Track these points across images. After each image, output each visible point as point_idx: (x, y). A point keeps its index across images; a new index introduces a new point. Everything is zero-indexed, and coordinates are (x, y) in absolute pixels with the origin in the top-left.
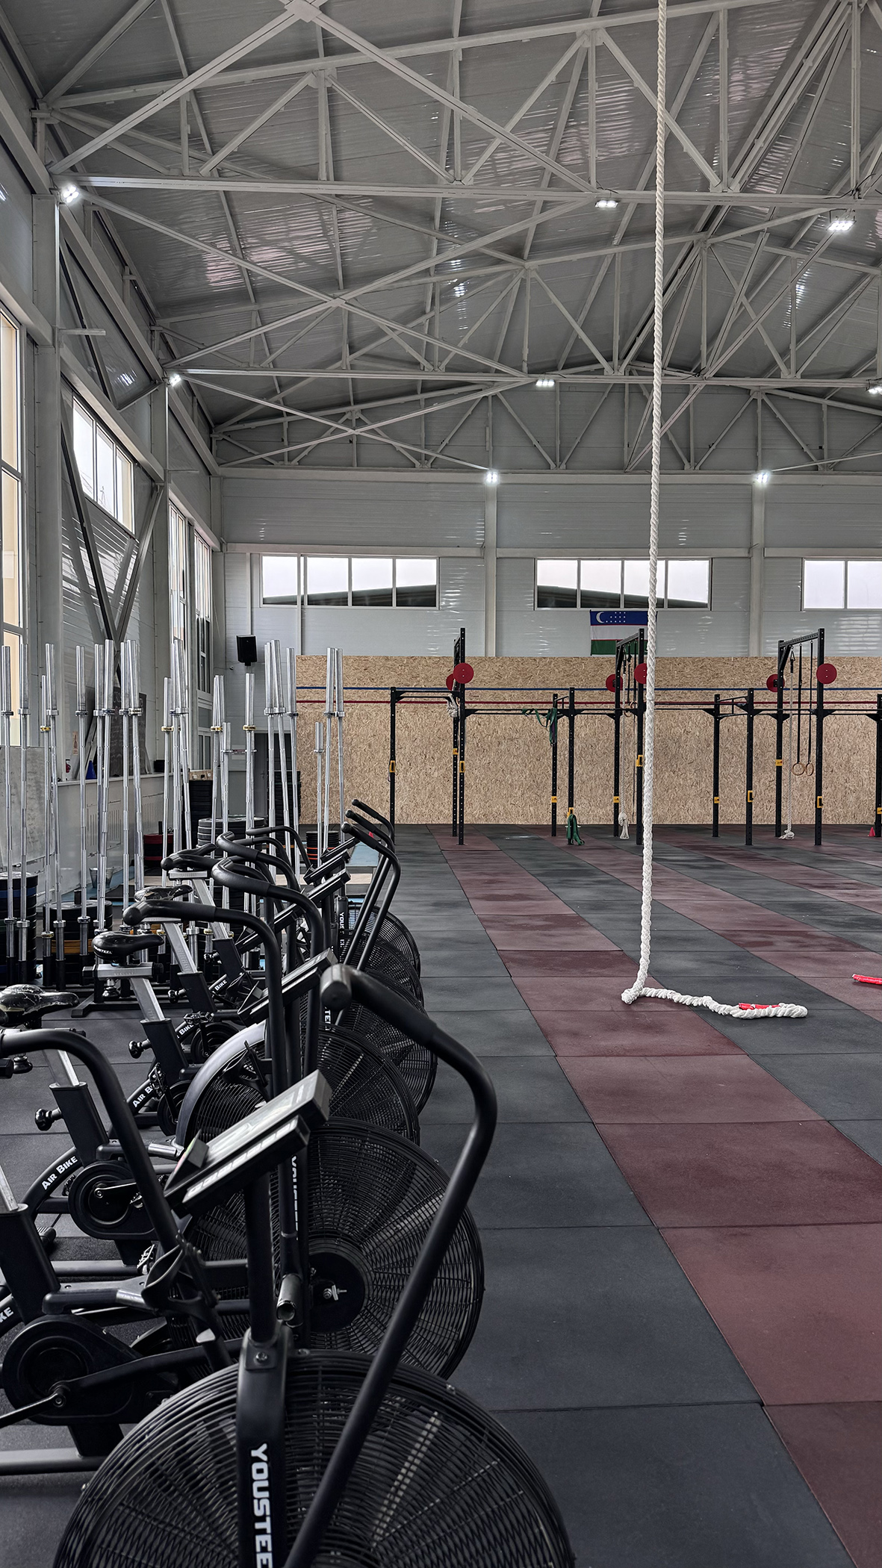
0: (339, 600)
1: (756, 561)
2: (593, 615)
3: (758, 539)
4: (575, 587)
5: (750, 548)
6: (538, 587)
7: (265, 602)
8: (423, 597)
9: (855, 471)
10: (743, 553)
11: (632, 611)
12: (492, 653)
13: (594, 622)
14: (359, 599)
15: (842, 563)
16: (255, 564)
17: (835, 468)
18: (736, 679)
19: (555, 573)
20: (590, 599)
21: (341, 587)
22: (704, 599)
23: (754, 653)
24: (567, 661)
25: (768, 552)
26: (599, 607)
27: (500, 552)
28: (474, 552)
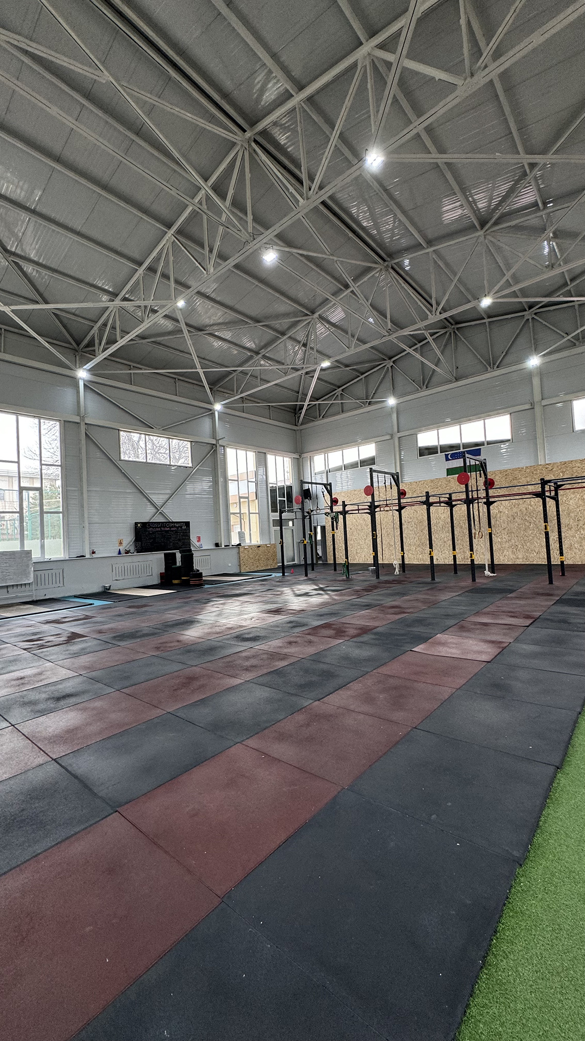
1: (538, 409)
2: (447, 456)
3: (537, 397)
4: (436, 444)
5: (532, 403)
6: (419, 448)
7: (315, 474)
8: (371, 461)
10: (527, 406)
11: (475, 449)
13: (447, 459)
14: (346, 467)
16: (311, 459)
18: (528, 479)
19: (426, 439)
20: (444, 449)
21: (340, 464)
22: (509, 437)
23: (541, 462)
24: (432, 481)
25: (544, 403)
26: (452, 451)
27: (399, 435)
28: (388, 437)
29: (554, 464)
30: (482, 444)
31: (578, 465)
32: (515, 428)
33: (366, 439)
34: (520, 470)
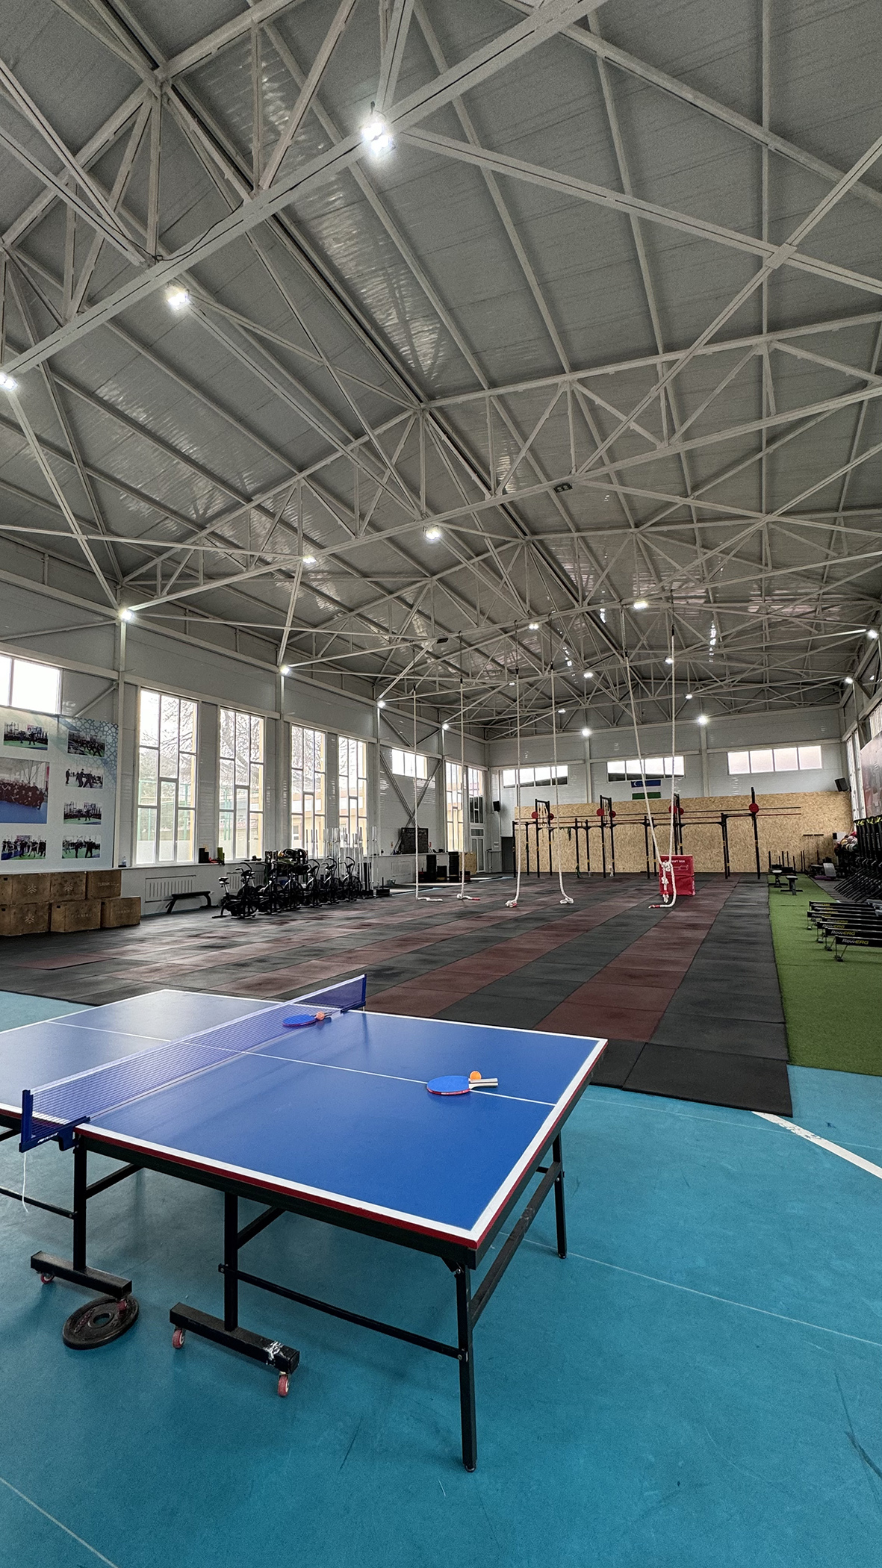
0: (531, 785)
1: (704, 755)
2: (632, 783)
3: (704, 747)
4: (623, 772)
5: (700, 751)
6: (609, 774)
7: (504, 787)
8: (563, 781)
9: (749, 712)
10: (697, 752)
11: (654, 781)
12: (590, 802)
13: (633, 786)
14: (538, 784)
15: (747, 752)
16: (500, 773)
17: (739, 712)
18: (697, 807)
19: (615, 767)
20: (631, 777)
21: (531, 780)
22: (683, 774)
23: (706, 795)
24: (621, 803)
25: (709, 751)
26: (635, 780)
27: (592, 761)
28: (581, 762)
29: (716, 797)
30: (662, 777)
31: (732, 800)
32: (687, 766)
33: (560, 762)
34: (691, 800)
